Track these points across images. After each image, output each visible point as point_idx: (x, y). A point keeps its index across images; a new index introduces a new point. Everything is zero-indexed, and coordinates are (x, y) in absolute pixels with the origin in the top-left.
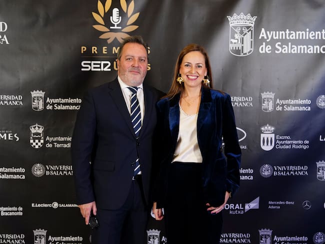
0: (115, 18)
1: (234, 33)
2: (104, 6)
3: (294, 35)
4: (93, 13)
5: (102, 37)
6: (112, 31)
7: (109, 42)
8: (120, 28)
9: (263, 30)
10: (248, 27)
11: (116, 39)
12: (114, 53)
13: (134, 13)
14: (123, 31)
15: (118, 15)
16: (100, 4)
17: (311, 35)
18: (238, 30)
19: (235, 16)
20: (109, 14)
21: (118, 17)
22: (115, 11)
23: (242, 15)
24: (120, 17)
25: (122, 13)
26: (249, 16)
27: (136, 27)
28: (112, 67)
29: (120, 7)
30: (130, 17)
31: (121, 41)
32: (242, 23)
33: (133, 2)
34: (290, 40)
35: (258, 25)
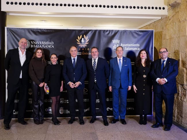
0: (83, 41)
1: (114, 45)
2: (80, 37)
3: (130, 45)
4: (77, 40)
5: (79, 46)
6: (82, 44)
7: (81, 47)
9: (122, 44)
10: (118, 43)
13: (87, 39)
14: (85, 44)
16: (78, 37)
17: (134, 45)
18: (115, 44)
19: (114, 40)
20: (81, 39)
22: (83, 39)
23: (116, 40)
25: (84, 39)
26: (118, 40)
27: (88, 43)
28: (82, 54)
29: (84, 38)
31: (84, 47)
32: (116, 42)
33: (87, 37)
34: (129, 47)
35: (120, 43)
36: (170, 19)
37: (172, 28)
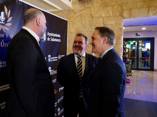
0: (2, 17)
3: (54, 35)
8: (4, 23)
9: (48, 32)
11: (2, 29)
12: (1, 37)
14: (5, 25)
15: (4, 16)
17: (57, 35)
21: (4, 17)
22: (2, 13)
24: (5, 17)
27: (10, 24)
29: (4, 12)
30: (8, 18)
31: (4, 31)
36: (75, 13)
37: (80, 22)
